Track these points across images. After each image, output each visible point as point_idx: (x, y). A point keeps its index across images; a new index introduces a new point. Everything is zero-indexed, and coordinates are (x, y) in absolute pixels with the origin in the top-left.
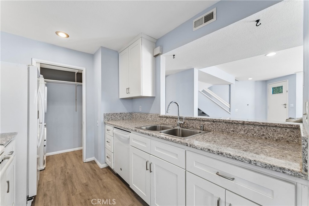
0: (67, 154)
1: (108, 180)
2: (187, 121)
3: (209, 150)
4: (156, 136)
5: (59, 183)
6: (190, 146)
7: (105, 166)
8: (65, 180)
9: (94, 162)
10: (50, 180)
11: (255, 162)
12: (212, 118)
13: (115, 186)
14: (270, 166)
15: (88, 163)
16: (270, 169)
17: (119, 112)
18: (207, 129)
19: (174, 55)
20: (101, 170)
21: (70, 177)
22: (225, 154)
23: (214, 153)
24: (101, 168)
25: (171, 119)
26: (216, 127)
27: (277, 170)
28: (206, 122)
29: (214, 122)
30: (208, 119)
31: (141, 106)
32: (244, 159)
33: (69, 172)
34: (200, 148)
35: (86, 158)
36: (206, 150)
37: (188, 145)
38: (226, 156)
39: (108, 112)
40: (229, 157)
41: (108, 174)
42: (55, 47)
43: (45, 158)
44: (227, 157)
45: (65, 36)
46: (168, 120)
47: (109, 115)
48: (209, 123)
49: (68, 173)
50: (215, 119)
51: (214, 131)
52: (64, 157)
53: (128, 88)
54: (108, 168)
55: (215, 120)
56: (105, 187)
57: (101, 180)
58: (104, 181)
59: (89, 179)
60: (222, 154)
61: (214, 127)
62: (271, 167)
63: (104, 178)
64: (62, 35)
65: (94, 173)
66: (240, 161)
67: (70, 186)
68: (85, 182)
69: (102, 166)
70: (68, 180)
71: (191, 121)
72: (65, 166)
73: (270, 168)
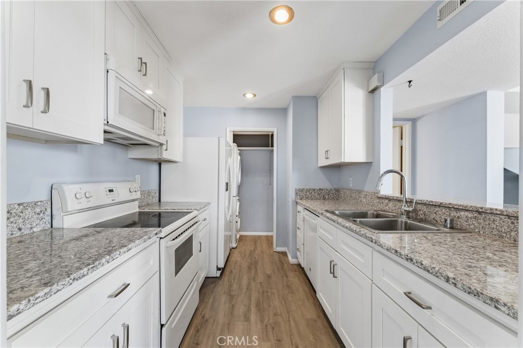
0: (260, 237)
1: (295, 280)
2: (424, 209)
3: (396, 251)
4: (340, 224)
5: (245, 265)
6: (376, 243)
7: (297, 263)
8: (251, 264)
9: (284, 254)
10: (238, 260)
11: (454, 281)
12: (473, 205)
13: (301, 289)
14: (476, 291)
15: (278, 254)
16: (476, 297)
17: (317, 187)
18: (464, 228)
19: (410, 82)
20: (290, 265)
21: (256, 263)
22: (415, 261)
23: (402, 258)
24: (291, 263)
25: (396, 203)
26: (486, 225)
27: (487, 301)
28: (462, 213)
29: (480, 213)
30: (465, 207)
31: (351, 179)
32: (440, 273)
33: (257, 257)
34: (386, 248)
35: (276, 247)
36: (393, 251)
37: (374, 241)
38: (416, 264)
39: (301, 187)
40: (420, 266)
41: (298, 272)
42: (245, 110)
43: (238, 237)
44: (417, 266)
45: (252, 96)
46: (391, 204)
47: (302, 192)
48: (470, 215)
49: (255, 258)
50: (481, 206)
51: (481, 232)
52: (256, 239)
53: (327, 151)
54: (299, 265)
55: (482, 208)
56: (288, 286)
57: (287, 277)
58: (290, 279)
59: (274, 271)
60: (411, 260)
61: (480, 223)
62: (477, 294)
63: (291, 275)
64: (249, 96)
65: (282, 266)
66: (434, 275)
67: (253, 272)
68: (269, 272)
69: (292, 260)
70: (253, 265)
71: (433, 208)
72: (254, 250)
73: (475, 295)
